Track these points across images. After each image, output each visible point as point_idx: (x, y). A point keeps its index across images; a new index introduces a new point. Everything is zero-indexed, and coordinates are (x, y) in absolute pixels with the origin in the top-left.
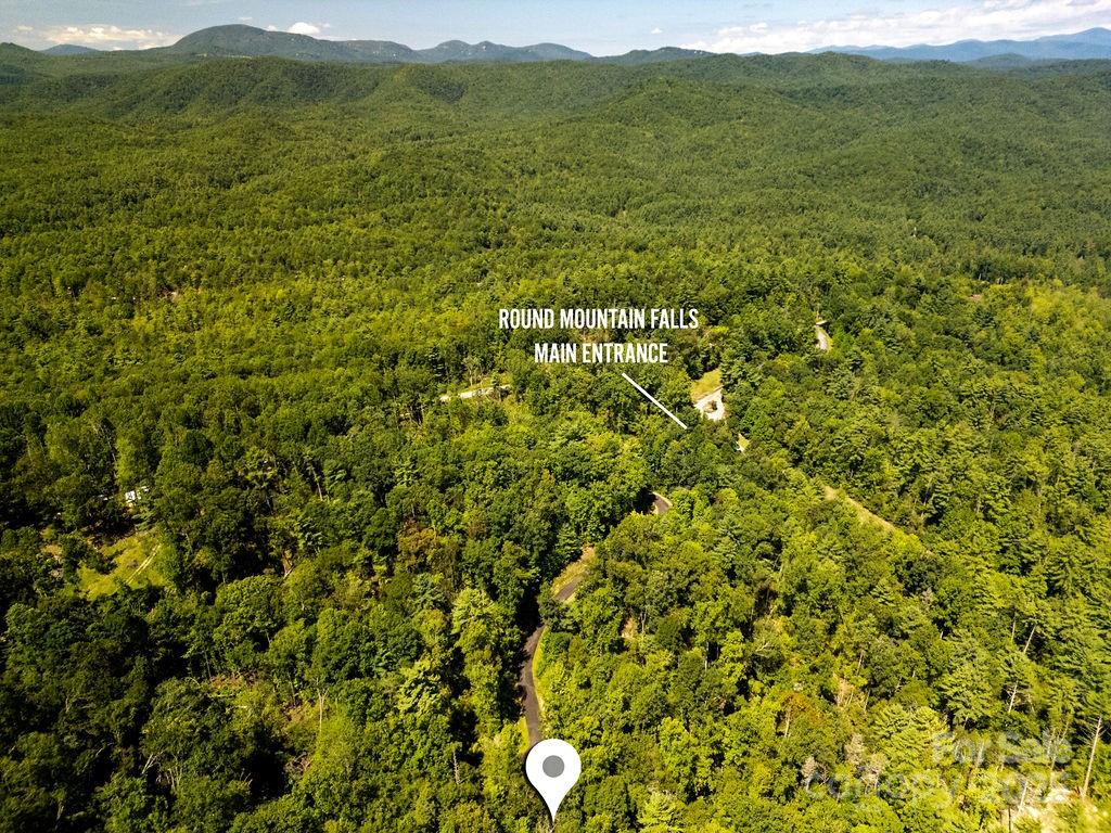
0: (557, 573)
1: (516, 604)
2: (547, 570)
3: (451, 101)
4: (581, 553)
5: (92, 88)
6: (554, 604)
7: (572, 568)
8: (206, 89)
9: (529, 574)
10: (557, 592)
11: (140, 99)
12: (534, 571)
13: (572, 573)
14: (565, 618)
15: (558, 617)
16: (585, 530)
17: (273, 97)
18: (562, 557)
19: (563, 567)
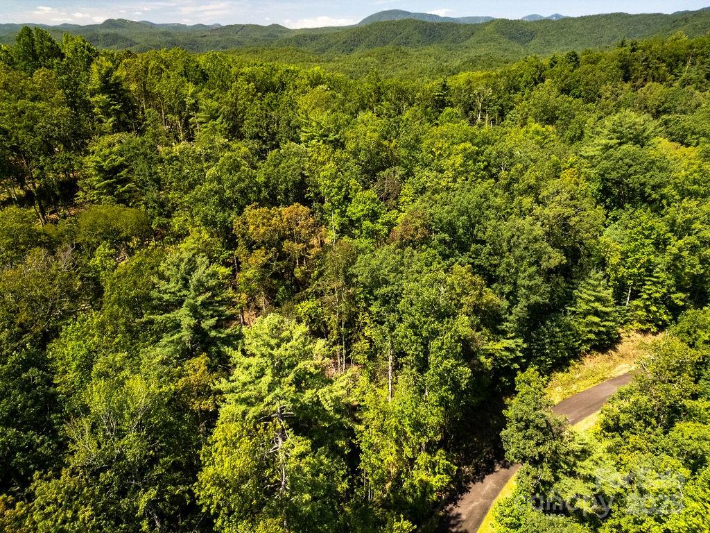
0: (561, 364)
1: (443, 401)
2: (541, 351)
3: (523, 43)
4: (618, 340)
5: (307, 42)
6: (548, 431)
7: (594, 363)
8: (367, 39)
9: (498, 346)
10: (557, 400)
11: (330, 46)
12: (511, 343)
13: (593, 374)
14: (572, 474)
15: (555, 467)
16: (635, 296)
17: (405, 44)
18: (577, 335)
19: (576, 355)
